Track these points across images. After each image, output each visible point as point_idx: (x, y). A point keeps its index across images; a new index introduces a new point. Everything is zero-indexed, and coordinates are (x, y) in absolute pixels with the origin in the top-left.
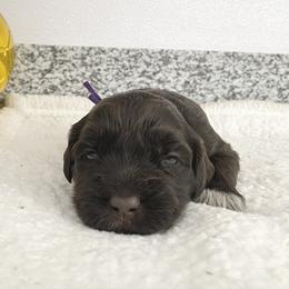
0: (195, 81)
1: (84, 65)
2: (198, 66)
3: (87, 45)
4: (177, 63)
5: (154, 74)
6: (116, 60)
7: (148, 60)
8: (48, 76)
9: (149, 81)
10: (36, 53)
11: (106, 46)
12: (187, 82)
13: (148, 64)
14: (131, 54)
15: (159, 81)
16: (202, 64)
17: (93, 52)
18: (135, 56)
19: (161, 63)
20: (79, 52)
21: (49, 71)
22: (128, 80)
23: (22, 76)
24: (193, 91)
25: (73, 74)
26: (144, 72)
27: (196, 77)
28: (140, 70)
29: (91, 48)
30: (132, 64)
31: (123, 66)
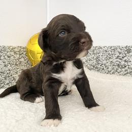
1: (94, 54)
5: (123, 57)
6: (106, 51)
7: (120, 51)
9: (120, 61)
11: (102, 45)
13: (120, 53)
14: (112, 48)
15: (125, 61)
17: (97, 48)
18: (114, 49)
22: (111, 60)
25: (90, 57)
26: (118, 56)
28: (116, 56)
29: (96, 47)
30: (113, 53)
31: (109, 54)
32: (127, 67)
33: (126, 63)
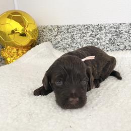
0: (114, 39)
1: (68, 32)
2: (116, 31)
3: (69, 24)
4: (106, 30)
5: (96, 35)
6: (80, 30)
7: (93, 29)
8: (56, 37)
9: (93, 39)
10: (52, 29)
11: (76, 24)
12: (111, 39)
13: (93, 31)
14: (85, 27)
15: (98, 39)
16: (118, 30)
17: (71, 27)
18: (87, 28)
19: (98, 30)
20: (66, 27)
21: (57, 35)
22: (85, 38)
23: (49, 38)
24: (113, 43)
25: (65, 36)
26: (91, 34)
27: (115, 37)
28: (89, 34)
30: (86, 31)
31: (83, 32)
32: (100, 44)
33: (98, 41)
